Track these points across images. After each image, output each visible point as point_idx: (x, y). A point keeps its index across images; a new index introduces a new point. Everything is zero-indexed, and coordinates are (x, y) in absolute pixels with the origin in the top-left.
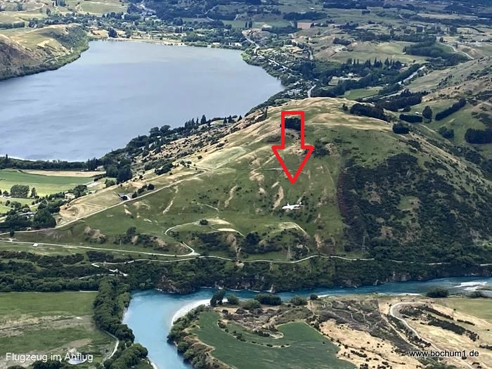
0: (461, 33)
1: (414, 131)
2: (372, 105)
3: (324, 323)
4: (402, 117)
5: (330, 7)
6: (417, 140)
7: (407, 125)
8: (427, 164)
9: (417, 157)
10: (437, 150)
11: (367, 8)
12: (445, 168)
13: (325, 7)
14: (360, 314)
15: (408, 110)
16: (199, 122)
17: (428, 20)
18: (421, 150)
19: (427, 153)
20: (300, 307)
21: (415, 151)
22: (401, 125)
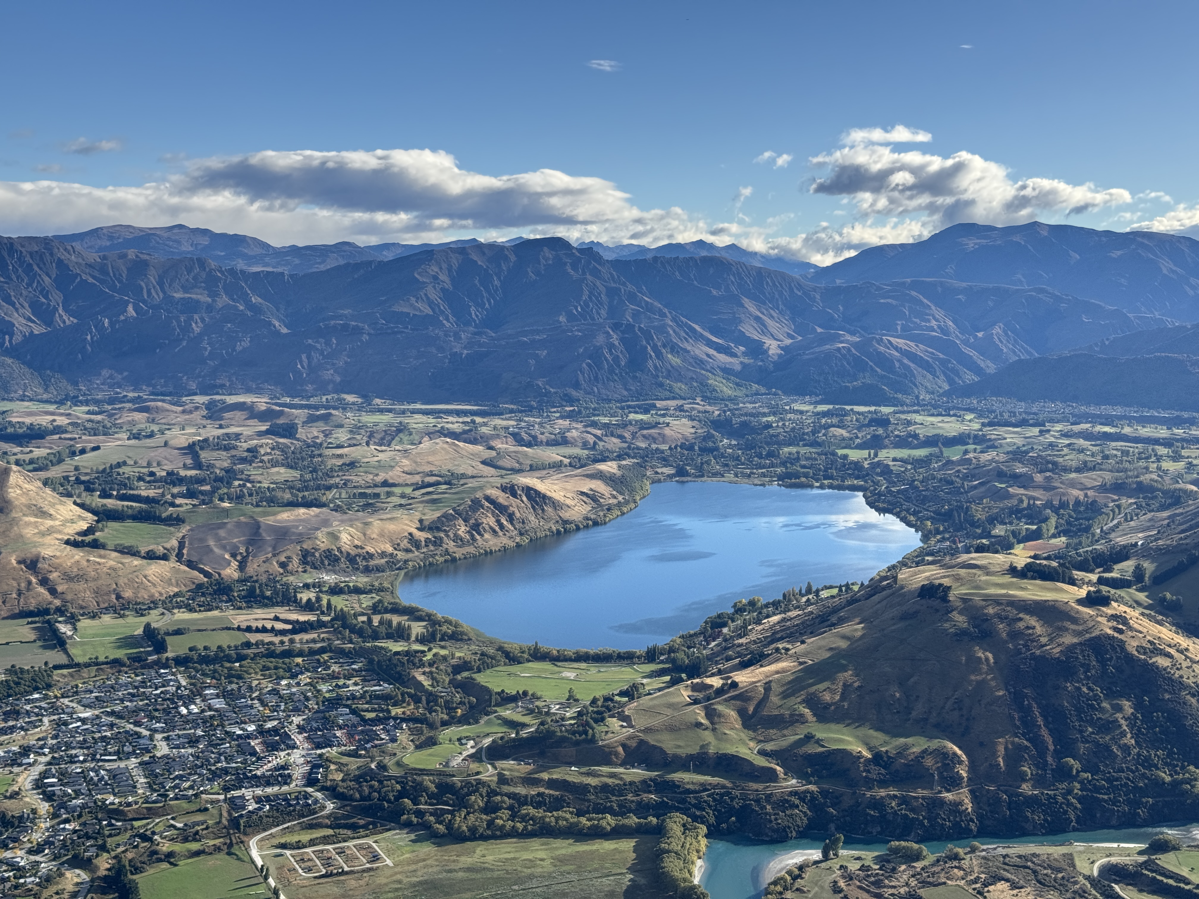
0: (1188, 457)
1: (1119, 600)
2: (1054, 564)
3: (991, 888)
4: (1101, 581)
5: (990, 424)
6: (1124, 615)
7: (1109, 592)
8: (1140, 649)
9: (1125, 639)
10: (1156, 628)
11: (1047, 424)
12: (1169, 656)
13: (983, 425)
14: (1046, 875)
15: (1109, 570)
16: (803, 591)
17: (1137, 440)
18: (1131, 628)
19: (1141, 632)
20: (956, 863)
21: (1121, 631)
22: (1099, 591)
